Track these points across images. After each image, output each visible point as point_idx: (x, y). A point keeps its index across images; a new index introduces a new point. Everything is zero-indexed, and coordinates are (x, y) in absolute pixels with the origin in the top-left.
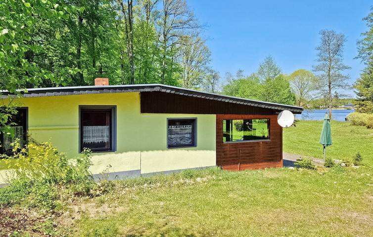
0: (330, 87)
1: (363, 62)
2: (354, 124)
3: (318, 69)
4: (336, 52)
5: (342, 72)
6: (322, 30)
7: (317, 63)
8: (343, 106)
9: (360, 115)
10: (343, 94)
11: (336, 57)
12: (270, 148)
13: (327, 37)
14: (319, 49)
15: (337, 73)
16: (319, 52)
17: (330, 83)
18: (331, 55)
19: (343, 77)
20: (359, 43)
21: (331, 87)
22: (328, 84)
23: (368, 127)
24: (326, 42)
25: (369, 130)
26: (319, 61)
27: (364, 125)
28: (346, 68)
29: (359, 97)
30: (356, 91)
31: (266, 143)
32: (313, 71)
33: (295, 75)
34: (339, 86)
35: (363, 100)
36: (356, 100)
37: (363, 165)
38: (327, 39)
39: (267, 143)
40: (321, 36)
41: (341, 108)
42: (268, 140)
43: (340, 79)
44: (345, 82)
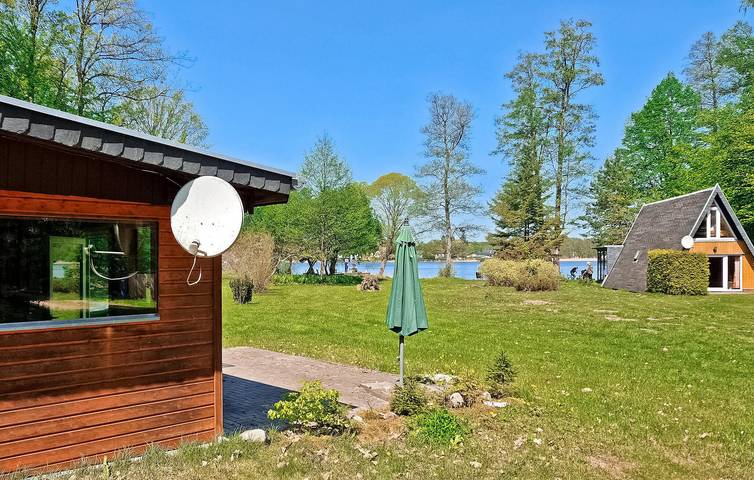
0: (447, 210)
1: (506, 162)
2: (492, 281)
3: (426, 172)
4: (458, 138)
5: (469, 180)
6: (431, 93)
7: (424, 162)
8: (474, 255)
9: (504, 264)
10: (470, 223)
11: (458, 148)
12: (158, 354)
13: (441, 109)
14: (426, 130)
15: (460, 182)
16: (426, 137)
17: (447, 203)
18: (450, 145)
19: (470, 189)
20: (498, 121)
21: (450, 210)
22: (444, 204)
23: (519, 289)
24: (440, 119)
25: (519, 294)
26: (427, 155)
27: (511, 285)
28: (476, 172)
29: (500, 229)
30: (495, 217)
31: (139, 331)
32: (416, 176)
33: (382, 183)
34: (464, 207)
35: (507, 236)
36: (495, 235)
37: (517, 395)
38: (441, 111)
39: (142, 332)
40: (430, 105)
41: (471, 258)
42: (151, 318)
43: (465, 194)
44: (475, 199)
